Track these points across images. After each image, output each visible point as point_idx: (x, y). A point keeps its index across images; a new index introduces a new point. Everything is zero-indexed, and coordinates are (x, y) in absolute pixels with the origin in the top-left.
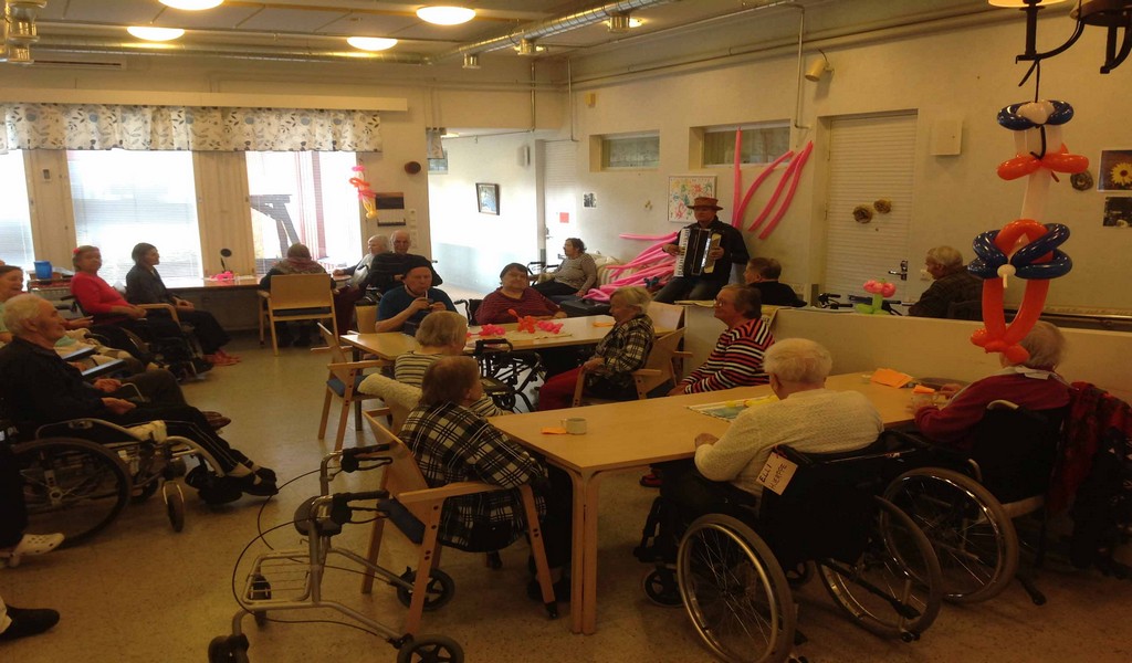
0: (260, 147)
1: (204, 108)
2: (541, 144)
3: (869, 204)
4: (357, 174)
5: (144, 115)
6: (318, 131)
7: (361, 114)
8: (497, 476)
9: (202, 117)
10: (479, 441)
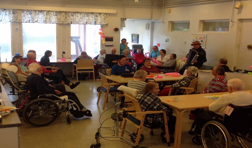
0: (75, 23)
1: (60, 12)
2: (153, 23)
4: (101, 31)
5: (44, 13)
6: (91, 18)
7: (103, 14)
9: (59, 14)
10: (157, 103)
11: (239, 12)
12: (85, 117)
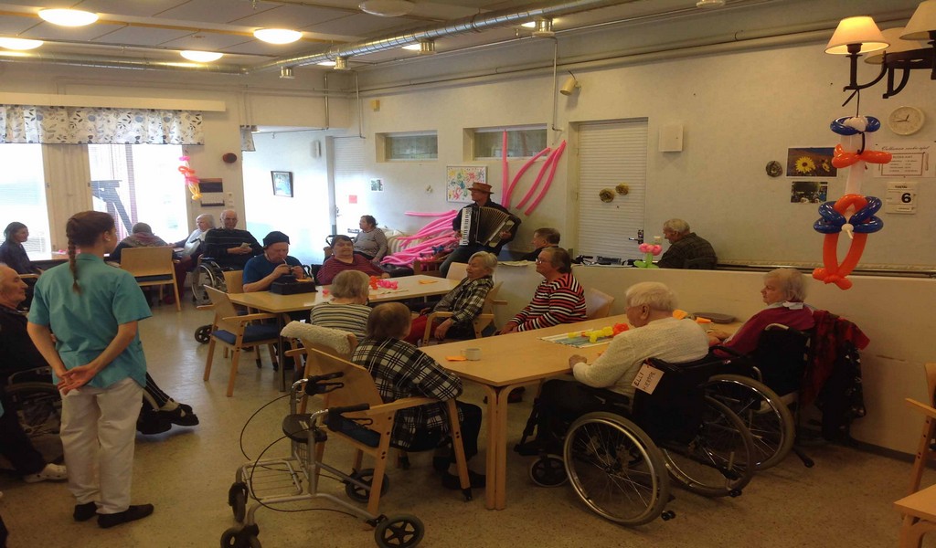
0: (101, 140)
1: (52, 107)
2: (331, 140)
3: (612, 188)
4: (184, 163)
6: (150, 126)
7: (186, 114)
8: (436, 392)
9: (50, 114)
10: (420, 366)
11: (572, 104)
12: (175, 427)
